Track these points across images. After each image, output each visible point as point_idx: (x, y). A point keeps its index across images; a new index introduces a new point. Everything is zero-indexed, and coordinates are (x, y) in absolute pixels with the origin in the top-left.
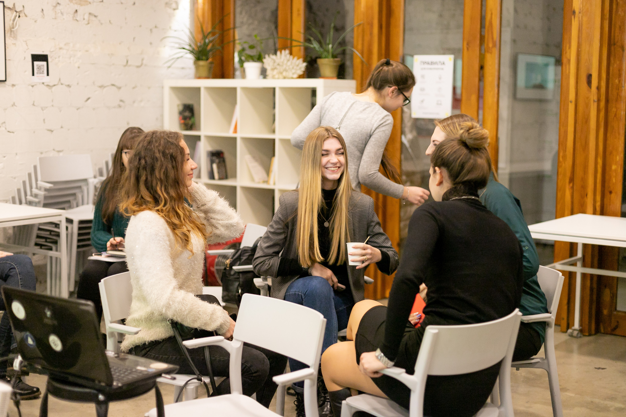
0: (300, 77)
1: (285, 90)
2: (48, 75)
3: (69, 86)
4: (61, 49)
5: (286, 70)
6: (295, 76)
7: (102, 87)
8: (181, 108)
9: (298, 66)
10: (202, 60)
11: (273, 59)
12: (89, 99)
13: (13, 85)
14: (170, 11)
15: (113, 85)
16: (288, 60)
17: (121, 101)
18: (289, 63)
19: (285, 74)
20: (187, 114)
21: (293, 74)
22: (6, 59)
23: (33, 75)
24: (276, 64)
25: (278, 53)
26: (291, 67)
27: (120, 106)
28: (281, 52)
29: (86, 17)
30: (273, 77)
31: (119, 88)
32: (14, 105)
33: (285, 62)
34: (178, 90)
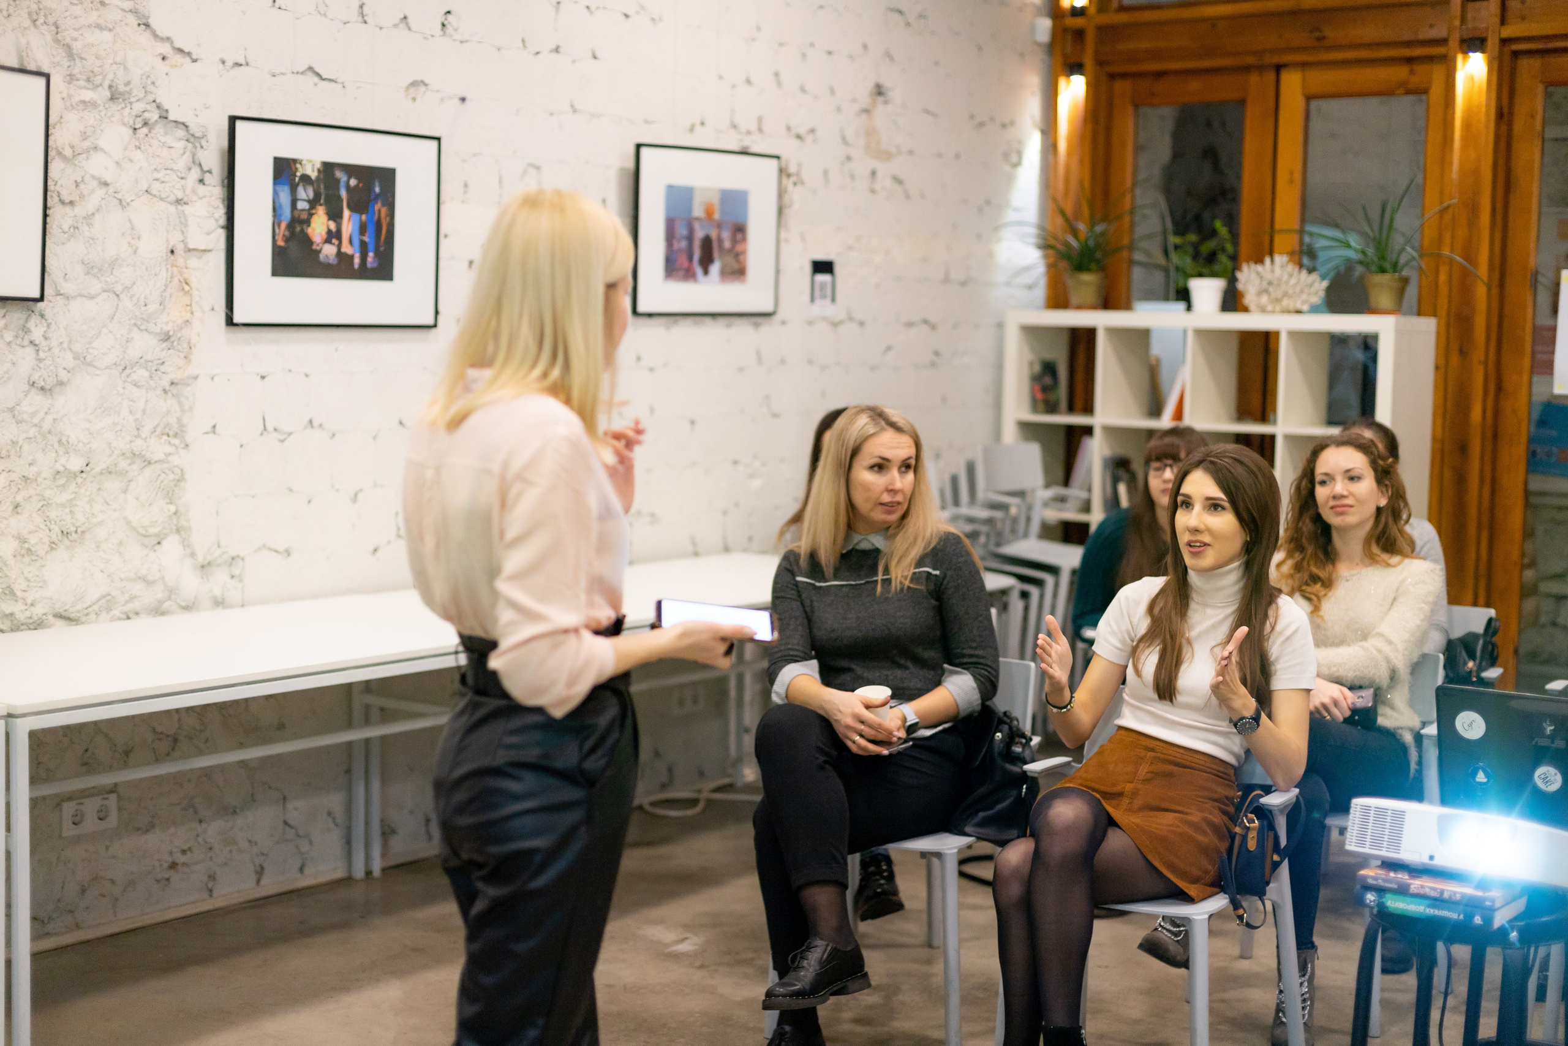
0: (1315, 309)
1: (1297, 336)
2: (833, 299)
3: (862, 324)
4: (850, 248)
5: (1285, 294)
6: (1305, 308)
7: (910, 325)
8: (1037, 368)
9: (1311, 286)
10: (1088, 270)
11: (1258, 273)
12: (889, 349)
13: (783, 323)
14: (1007, 168)
15: (926, 322)
16: (1291, 275)
17: (937, 354)
18: (1293, 281)
19: (1286, 302)
20: (1048, 380)
21: (1303, 303)
22: (778, 272)
23: (812, 300)
24: (1265, 283)
25: (1267, 260)
26: (1298, 289)
27: (933, 364)
28: (1272, 261)
29: (888, 183)
30: (1263, 310)
31: (933, 327)
32: (782, 362)
33: (1285, 278)
34: (1032, 332)
